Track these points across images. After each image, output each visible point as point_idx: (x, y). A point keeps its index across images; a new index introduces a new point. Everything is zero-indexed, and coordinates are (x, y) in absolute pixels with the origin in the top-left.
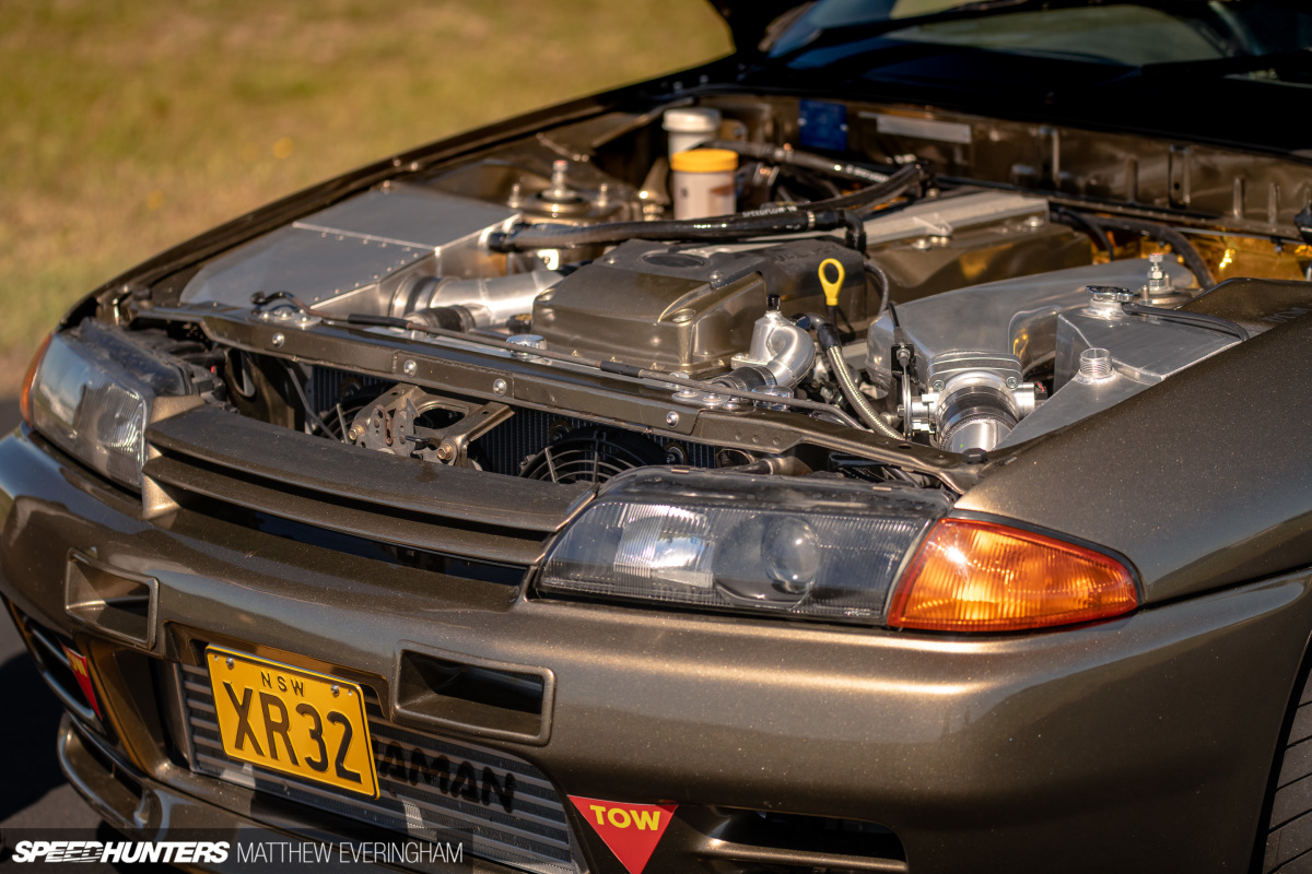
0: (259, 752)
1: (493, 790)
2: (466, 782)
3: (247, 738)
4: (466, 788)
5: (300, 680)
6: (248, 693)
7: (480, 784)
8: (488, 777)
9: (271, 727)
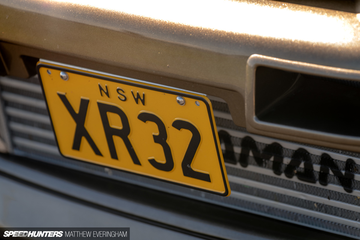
0: (98, 152)
1: (331, 173)
2: (302, 165)
3: (84, 141)
4: (302, 171)
5: (142, 91)
6: (85, 104)
7: (317, 168)
8: (326, 161)
9: (110, 132)
